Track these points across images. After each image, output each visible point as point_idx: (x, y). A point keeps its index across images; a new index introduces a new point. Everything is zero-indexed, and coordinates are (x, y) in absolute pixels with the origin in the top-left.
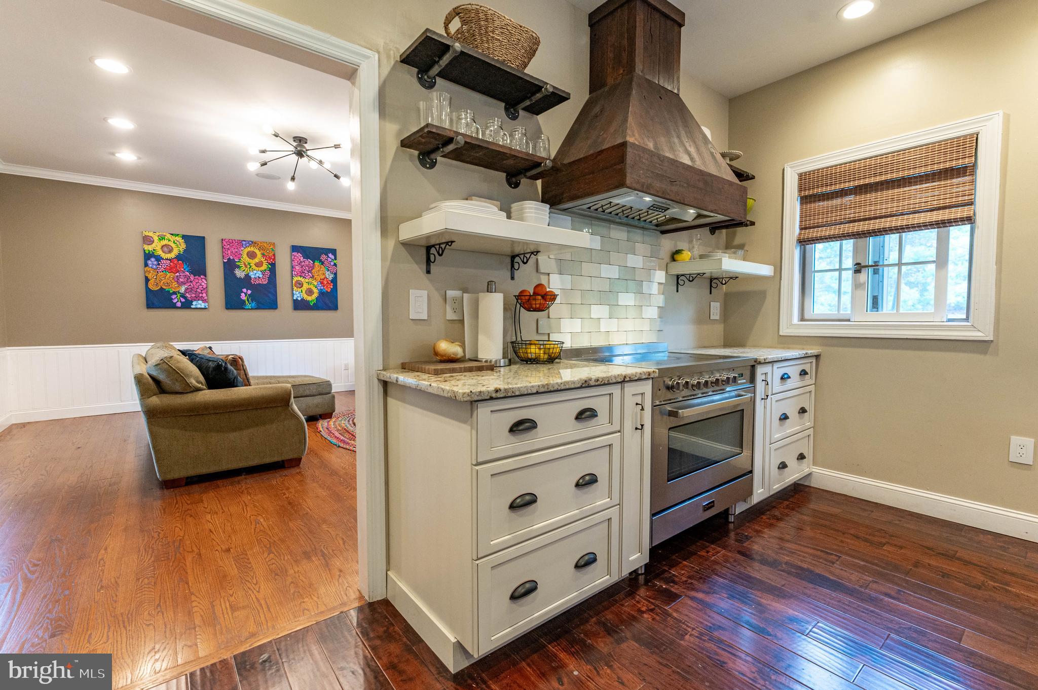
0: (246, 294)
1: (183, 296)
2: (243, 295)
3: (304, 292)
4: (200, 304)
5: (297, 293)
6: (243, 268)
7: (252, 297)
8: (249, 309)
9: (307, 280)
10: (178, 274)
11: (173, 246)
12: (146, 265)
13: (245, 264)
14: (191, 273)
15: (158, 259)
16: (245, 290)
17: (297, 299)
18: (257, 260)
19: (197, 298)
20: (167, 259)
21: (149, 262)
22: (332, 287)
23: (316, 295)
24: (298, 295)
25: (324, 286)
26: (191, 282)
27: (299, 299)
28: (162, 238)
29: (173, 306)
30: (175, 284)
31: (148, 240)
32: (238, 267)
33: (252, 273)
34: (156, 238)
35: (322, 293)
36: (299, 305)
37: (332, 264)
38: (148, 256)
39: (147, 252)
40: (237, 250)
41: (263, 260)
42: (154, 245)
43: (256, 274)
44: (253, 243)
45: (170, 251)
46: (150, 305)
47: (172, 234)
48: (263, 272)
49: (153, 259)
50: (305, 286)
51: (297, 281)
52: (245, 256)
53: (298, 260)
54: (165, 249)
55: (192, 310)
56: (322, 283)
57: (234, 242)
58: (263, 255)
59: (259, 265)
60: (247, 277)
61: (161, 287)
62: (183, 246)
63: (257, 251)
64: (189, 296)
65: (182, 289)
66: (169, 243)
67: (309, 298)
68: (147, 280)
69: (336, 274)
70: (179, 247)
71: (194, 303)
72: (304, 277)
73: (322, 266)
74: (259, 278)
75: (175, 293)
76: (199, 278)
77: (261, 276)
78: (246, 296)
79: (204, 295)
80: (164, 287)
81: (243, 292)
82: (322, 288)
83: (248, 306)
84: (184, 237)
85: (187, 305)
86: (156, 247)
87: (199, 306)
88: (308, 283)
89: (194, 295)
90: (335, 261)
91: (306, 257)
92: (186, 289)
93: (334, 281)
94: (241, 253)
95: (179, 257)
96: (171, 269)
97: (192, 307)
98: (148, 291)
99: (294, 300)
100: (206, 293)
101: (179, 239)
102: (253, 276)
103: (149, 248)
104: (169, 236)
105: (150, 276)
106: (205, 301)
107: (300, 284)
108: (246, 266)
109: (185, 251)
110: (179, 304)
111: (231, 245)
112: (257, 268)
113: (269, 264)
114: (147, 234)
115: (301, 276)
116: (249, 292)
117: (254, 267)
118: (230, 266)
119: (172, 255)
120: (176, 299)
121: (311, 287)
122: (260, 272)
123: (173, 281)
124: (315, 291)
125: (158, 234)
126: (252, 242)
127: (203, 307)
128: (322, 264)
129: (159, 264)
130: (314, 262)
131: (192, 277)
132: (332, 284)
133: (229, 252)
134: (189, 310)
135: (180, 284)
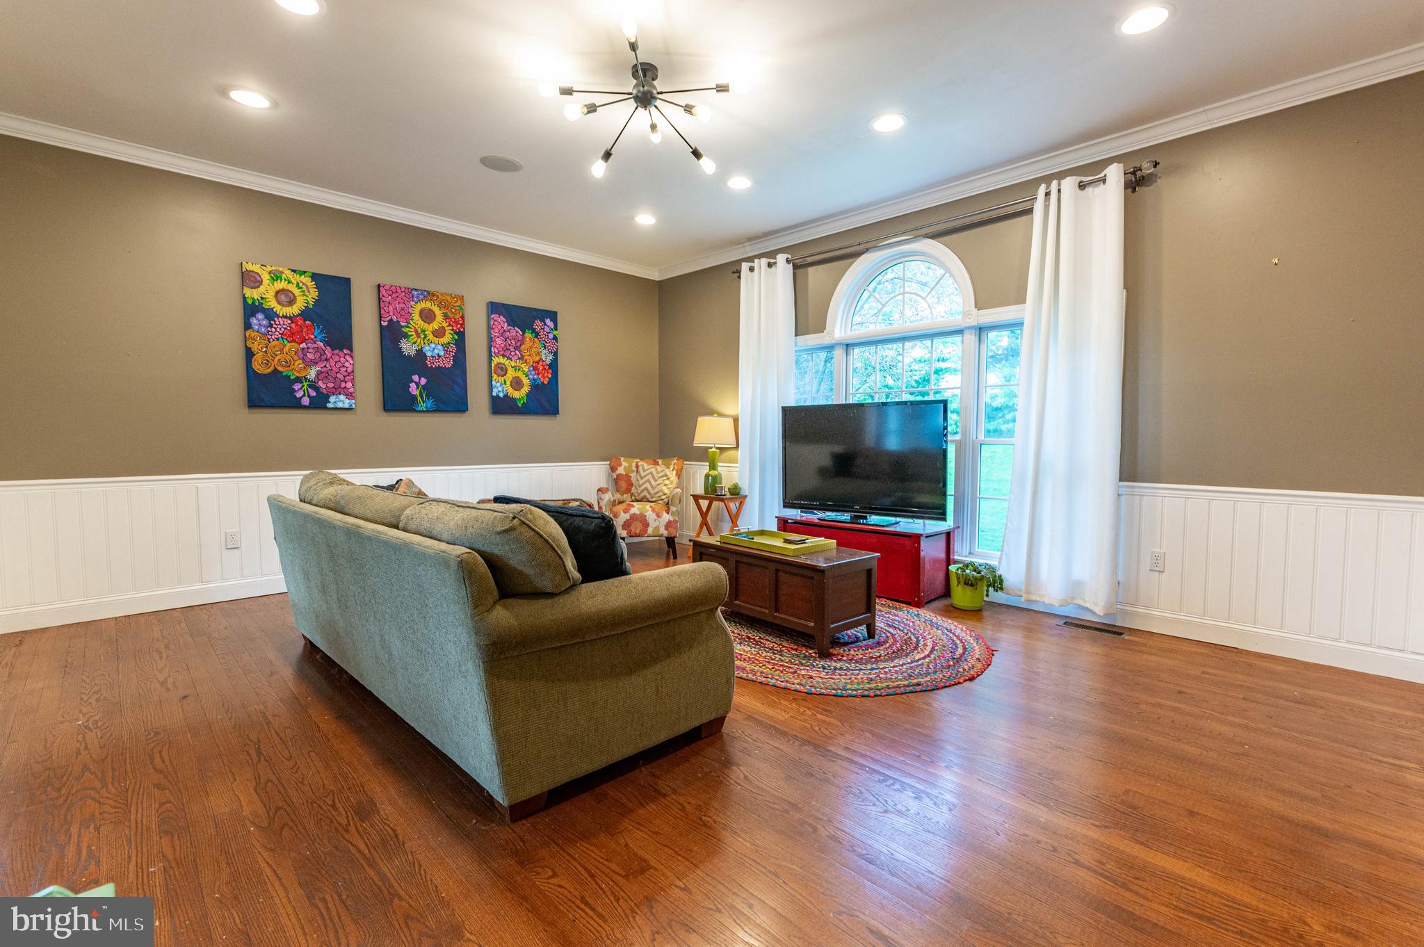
0: (417, 384)
1: (313, 385)
2: (413, 385)
3: (508, 383)
4: (341, 401)
5: (498, 384)
6: (414, 338)
7: (427, 390)
8: (423, 411)
9: (513, 364)
10: (303, 345)
11: (297, 292)
12: (248, 326)
13: (416, 331)
14: (327, 343)
15: (270, 315)
16: (416, 378)
17: (498, 396)
18: (435, 325)
19: (337, 390)
20: (285, 317)
21: (254, 321)
22: (550, 376)
23: (526, 389)
24: (500, 389)
25: (538, 374)
26: (326, 360)
27: (501, 395)
28: (276, 276)
29: (296, 405)
30: (299, 364)
31: (250, 279)
32: (406, 336)
33: (427, 348)
34: (266, 277)
35: (535, 387)
36: (502, 406)
37: (551, 336)
38: (251, 310)
39: (250, 302)
40: (403, 306)
41: (445, 325)
42: (262, 289)
43: (435, 350)
44: (429, 295)
45: (291, 302)
46: (254, 402)
47: (294, 271)
48: (445, 347)
49: (260, 316)
50: (511, 374)
51: (498, 364)
52: (416, 316)
53: (500, 327)
54: (283, 298)
55: (328, 412)
56: (536, 369)
57: (398, 290)
58: (446, 317)
59: (439, 333)
60: (420, 353)
61: (275, 368)
62: (314, 294)
63: (436, 309)
64: (323, 386)
65: (312, 374)
66: (290, 287)
67: (516, 394)
68: (249, 354)
69: (556, 354)
70: (306, 296)
71: (332, 399)
72: (508, 358)
73: (536, 339)
74: (439, 356)
75: (298, 380)
76: (341, 354)
77: (442, 353)
78: (418, 388)
79: (349, 385)
80: (280, 369)
81: (413, 381)
82: (536, 377)
83: (422, 406)
84: (315, 277)
85: (319, 403)
86: (266, 292)
87: (340, 405)
88: (514, 367)
89: (331, 385)
90: (555, 333)
91: (512, 323)
92: (319, 373)
93: (554, 366)
94: (411, 311)
95: (305, 314)
96: (291, 336)
97: (329, 405)
98: (251, 375)
99: (493, 397)
100: (352, 381)
101: (306, 280)
102: (429, 354)
103: (252, 294)
104: (288, 273)
105: (254, 347)
106: (350, 396)
107: (502, 369)
108: (418, 336)
109: (317, 302)
110: (306, 401)
111: (394, 295)
112: (436, 340)
113: (455, 333)
114: (250, 267)
115: (504, 356)
116: (423, 381)
117: (431, 337)
118: (391, 334)
119: (294, 310)
120: (300, 391)
121: (519, 374)
122: (440, 347)
123: (296, 358)
124: (526, 381)
125: (269, 268)
126: (428, 293)
127: (347, 406)
128: (536, 337)
129: (271, 326)
130: (524, 333)
131: (328, 352)
132: (550, 371)
133: (391, 308)
134: (323, 412)
135: (309, 363)
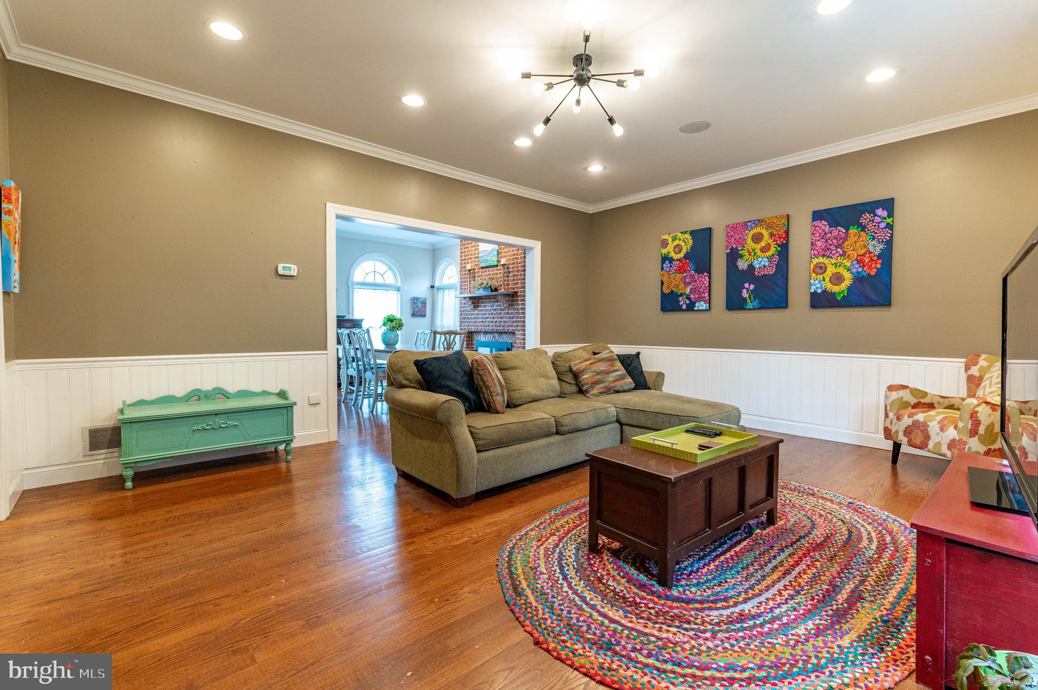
0: (747, 290)
1: (688, 298)
2: (744, 291)
3: (827, 279)
4: (701, 305)
5: (817, 282)
6: (747, 256)
7: (755, 294)
8: (750, 309)
9: (833, 261)
10: (685, 274)
11: (683, 244)
12: (662, 269)
13: (748, 251)
14: (696, 271)
15: (671, 260)
16: (747, 285)
17: (815, 292)
18: (763, 244)
19: (700, 299)
20: (677, 260)
21: (665, 265)
22: (879, 266)
23: (847, 283)
24: (819, 286)
25: (864, 266)
26: (695, 281)
27: (819, 291)
28: (674, 239)
29: (679, 309)
30: (682, 285)
31: (665, 244)
32: (741, 256)
33: (756, 262)
34: (670, 240)
35: (859, 279)
36: (821, 301)
37: (882, 225)
38: (665, 259)
39: (663, 256)
40: (740, 235)
41: (770, 241)
42: (668, 248)
43: (762, 262)
44: (760, 222)
45: (680, 251)
46: (664, 309)
47: (682, 233)
48: (770, 259)
49: (667, 262)
50: (831, 270)
51: (817, 264)
52: (749, 241)
53: (821, 231)
54: (677, 249)
55: (695, 312)
56: (859, 262)
57: (738, 226)
58: (771, 235)
59: (764, 250)
60: (751, 267)
61: (672, 290)
62: (691, 243)
63: (758, 230)
64: (693, 297)
65: (688, 291)
66: (680, 242)
67: (836, 289)
68: (663, 284)
69: (889, 244)
70: (686, 243)
71: (697, 305)
72: (829, 257)
73: (863, 233)
74: (765, 266)
75: (681, 295)
76: (703, 276)
77: (767, 264)
78: (748, 292)
79: (706, 295)
80: (674, 289)
81: (744, 288)
82: (860, 270)
83: (750, 305)
84: (691, 233)
85: (691, 308)
86: (670, 249)
87: (701, 308)
88: (835, 265)
89: (697, 296)
90: (889, 220)
91: (834, 223)
92: (691, 289)
93: (887, 256)
94: (746, 238)
95: (687, 256)
96: (681, 270)
97: (696, 309)
98: (663, 295)
99: (811, 293)
100: (709, 292)
101: (688, 236)
102: (757, 266)
103: (665, 251)
104: (679, 234)
105: (664, 281)
107: (821, 268)
108: (750, 254)
109: (692, 248)
110: (684, 307)
111: (735, 230)
112: (763, 255)
113: (779, 245)
114: (665, 237)
115: (823, 256)
116: (752, 287)
117: (759, 253)
118: (733, 256)
119: (682, 255)
120: (683, 302)
121: (841, 270)
122: (766, 259)
123: (681, 282)
124: (848, 275)
125: (672, 235)
126: (759, 221)
127: (704, 308)
128: (863, 230)
129: (671, 267)
130: (847, 230)
131: (696, 276)
132: (880, 261)
133: (733, 239)
134: (692, 312)
135: (687, 284)
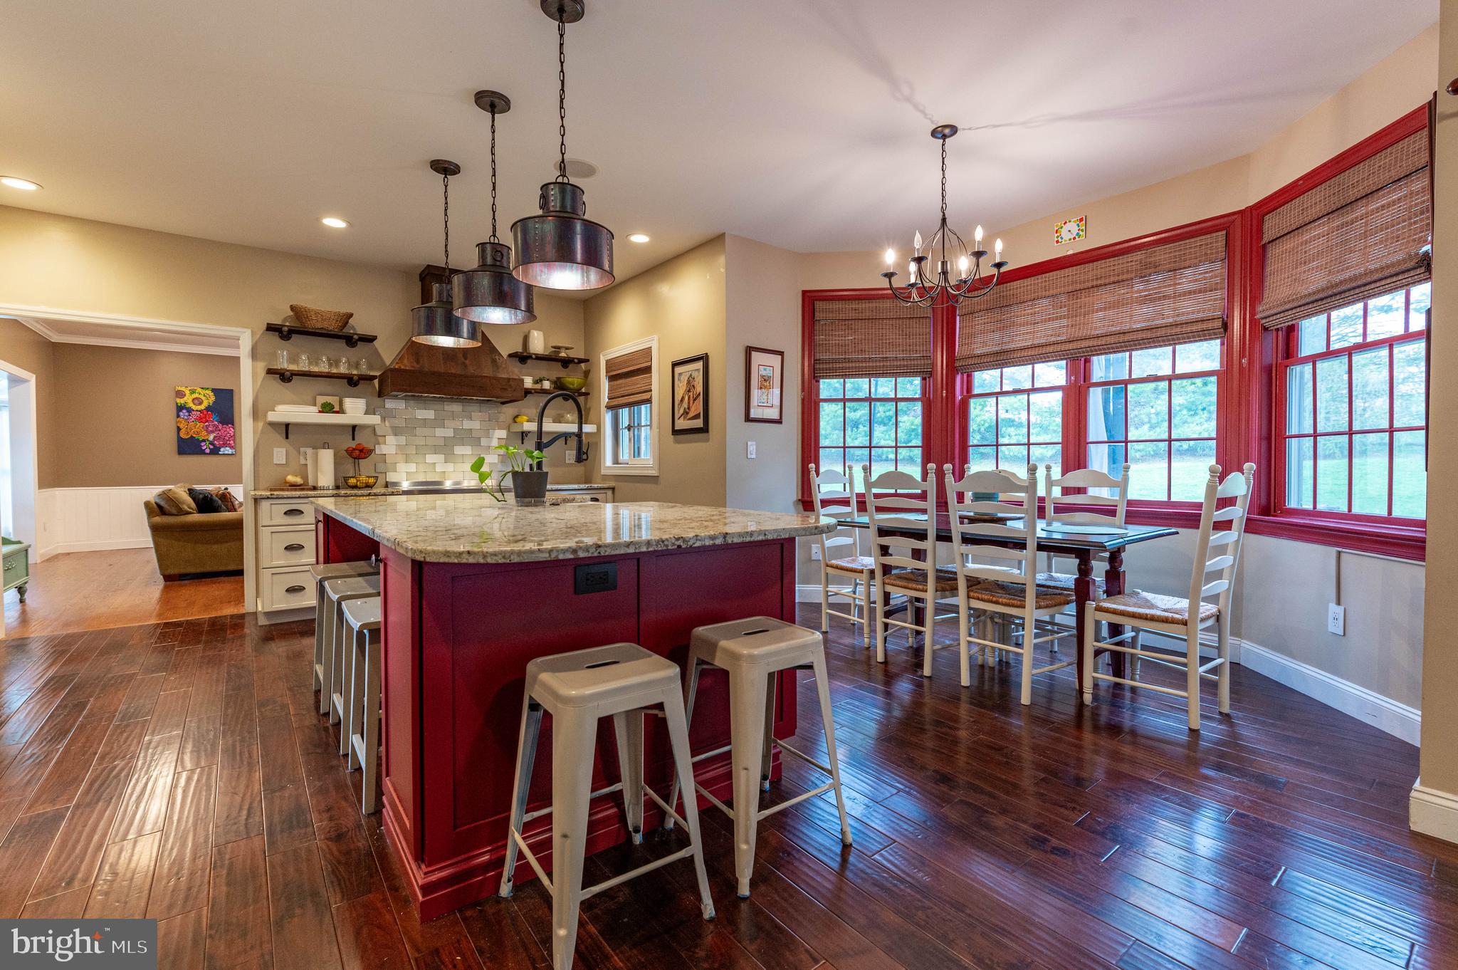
4: (228, 450)
10: (207, 424)
11: (203, 398)
12: (178, 416)
14: (220, 422)
15: (190, 410)
19: (225, 445)
20: (198, 411)
21: (181, 414)
26: (219, 430)
28: (193, 392)
29: (203, 453)
30: (204, 433)
31: (180, 394)
34: (187, 392)
38: (180, 408)
39: (179, 405)
42: (185, 398)
45: (200, 403)
46: (181, 451)
47: (203, 388)
49: (184, 411)
54: (196, 401)
55: (220, 456)
62: (213, 398)
64: (217, 443)
65: (211, 437)
66: (200, 396)
68: (179, 429)
70: (208, 399)
71: (222, 449)
75: (204, 441)
76: (227, 427)
79: (232, 442)
80: (194, 436)
84: (213, 390)
85: (215, 451)
86: (188, 400)
87: (226, 452)
89: (222, 443)
92: (215, 437)
95: (208, 409)
96: (200, 420)
97: (220, 453)
98: (180, 440)
100: (234, 441)
101: (209, 392)
103: (181, 401)
104: (199, 390)
105: (181, 426)
106: (232, 447)
109: (214, 403)
110: (208, 451)
114: (180, 388)
119: (202, 407)
120: (205, 446)
123: (203, 430)
125: (189, 388)
127: (230, 453)
129: (190, 415)
131: (220, 426)
134: (217, 456)
135: (209, 432)
